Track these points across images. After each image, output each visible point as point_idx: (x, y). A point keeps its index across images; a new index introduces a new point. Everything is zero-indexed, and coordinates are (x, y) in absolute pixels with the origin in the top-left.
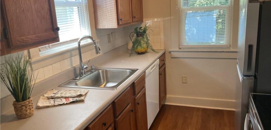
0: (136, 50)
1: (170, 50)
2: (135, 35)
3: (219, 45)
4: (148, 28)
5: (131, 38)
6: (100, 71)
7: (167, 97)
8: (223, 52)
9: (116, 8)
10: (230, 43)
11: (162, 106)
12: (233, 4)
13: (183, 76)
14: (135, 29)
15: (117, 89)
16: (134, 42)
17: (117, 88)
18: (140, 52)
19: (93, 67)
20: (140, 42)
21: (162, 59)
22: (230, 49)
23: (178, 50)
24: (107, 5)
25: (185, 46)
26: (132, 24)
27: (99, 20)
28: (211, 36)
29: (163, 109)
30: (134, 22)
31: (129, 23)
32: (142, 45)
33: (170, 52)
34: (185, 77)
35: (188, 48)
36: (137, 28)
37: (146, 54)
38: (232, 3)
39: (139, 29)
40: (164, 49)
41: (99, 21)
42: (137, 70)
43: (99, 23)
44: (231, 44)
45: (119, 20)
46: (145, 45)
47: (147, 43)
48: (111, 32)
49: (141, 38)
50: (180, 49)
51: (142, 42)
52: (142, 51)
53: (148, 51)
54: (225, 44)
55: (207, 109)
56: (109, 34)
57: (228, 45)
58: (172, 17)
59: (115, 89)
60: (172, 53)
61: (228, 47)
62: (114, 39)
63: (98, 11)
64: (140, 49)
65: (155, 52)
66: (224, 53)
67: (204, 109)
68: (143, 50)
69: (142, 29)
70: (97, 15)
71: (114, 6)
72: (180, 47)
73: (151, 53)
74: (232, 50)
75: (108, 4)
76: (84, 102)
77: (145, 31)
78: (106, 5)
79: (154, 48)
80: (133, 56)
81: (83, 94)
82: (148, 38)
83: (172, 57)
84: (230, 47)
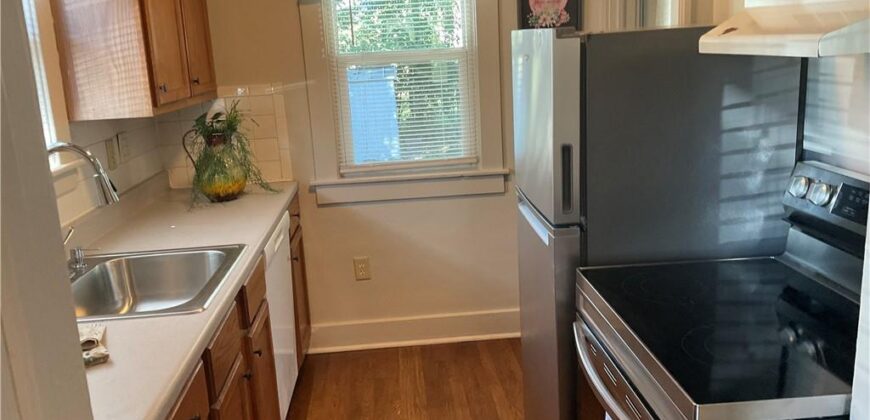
0: (208, 190)
1: (313, 182)
2: (201, 139)
3: (449, 160)
4: (242, 115)
5: (188, 149)
6: (108, 264)
7: (313, 330)
8: (462, 177)
9: (143, 50)
10: (476, 153)
11: (305, 360)
12: (475, 44)
13: (356, 258)
14: (197, 120)
15: (204, 310)
16: (199, 160)
17: (205, 306)
18: (222, 195)
19: (80, 254)
20: (220, 162)
21: (294, 209)
22: (476, 168)
23: (335, 179)
24: (112, 42)
25: (356, 167)
26: (191, 103)
27: (83, 92)
28: (386, 142)
29: (309, 367)
30: (195, 96)
31: (184, 100)
32: (228, 172)
33: (313, 189)
34: (363, 261)
35: (368, 173)
36: (205, 116)
37: (242, 200)
38: (472, 42)
39: (213, 118)
40: (294, 181)
41: (80, 96)
42: (241, 247)
43: (82, 103)
44: (480, 154)
45: (157, 91)
46: (237, 172)
47: (244, 164)
48: (117, 130)
49: (221, 147)
50: (342, 176)
51: (228, 162)
52: (230, 191)
53: (245, 190)
54: (462, 156)
55: (431, 347)
56: (111, 140)
57: (470, 158)
58: (310, 82)
59: (200, 310)
60: (318, 190)
61: (471, 164)
62: (125, 155)
63: (76, 62)
64: (221, 185)
65: (271, 190)
66: (463, 181)
67: (423, 348)
68: (233, 188)
69: (221, 118)
70: (74, 73)
71: (136, 44)
72: (342, 171)
73: (256, 194)
74: (482, 170)
75: (115, 38)
76: (111, 363)
77: (232, 126)
78: (106, 40)
79: (267, 179)
80: (201, 207)
81: (98, 337)
82: (246, 147)
83: (319, 202)
84: (478, 161)
